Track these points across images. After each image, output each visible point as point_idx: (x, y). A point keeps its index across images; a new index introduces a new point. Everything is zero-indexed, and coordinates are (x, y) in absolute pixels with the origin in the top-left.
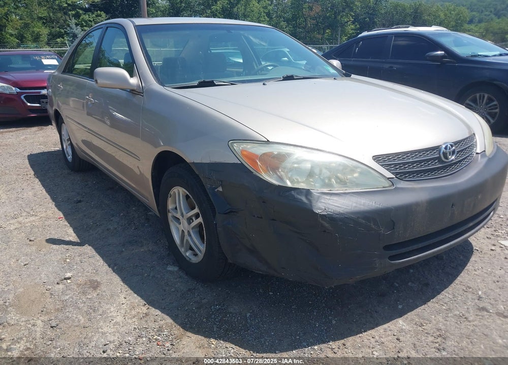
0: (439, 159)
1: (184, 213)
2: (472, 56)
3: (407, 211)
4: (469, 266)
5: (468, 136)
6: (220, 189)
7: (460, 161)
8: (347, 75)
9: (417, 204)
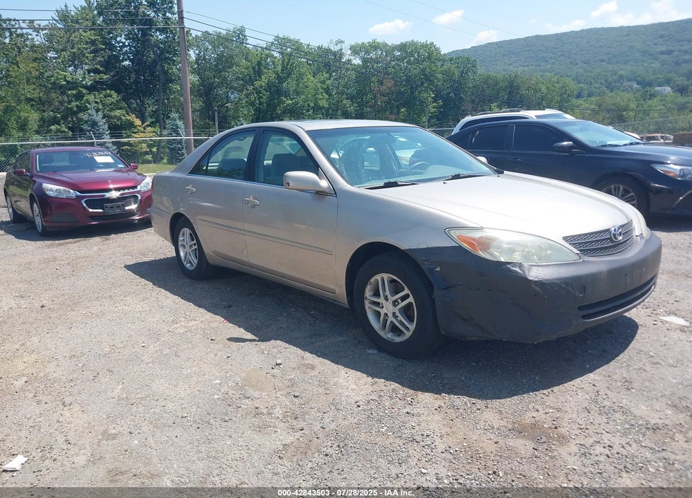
0: (610, 239)
1: (389, 296)
2: (602, 146)
3: (593, 278)
4: (637, 337)
5: (627, 222)
6: (438, 269)
7: (625, 241)
8: (500, 172)
9: (600, 273)
